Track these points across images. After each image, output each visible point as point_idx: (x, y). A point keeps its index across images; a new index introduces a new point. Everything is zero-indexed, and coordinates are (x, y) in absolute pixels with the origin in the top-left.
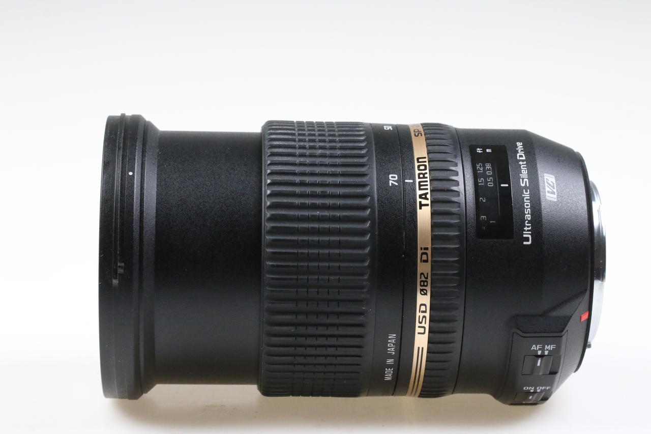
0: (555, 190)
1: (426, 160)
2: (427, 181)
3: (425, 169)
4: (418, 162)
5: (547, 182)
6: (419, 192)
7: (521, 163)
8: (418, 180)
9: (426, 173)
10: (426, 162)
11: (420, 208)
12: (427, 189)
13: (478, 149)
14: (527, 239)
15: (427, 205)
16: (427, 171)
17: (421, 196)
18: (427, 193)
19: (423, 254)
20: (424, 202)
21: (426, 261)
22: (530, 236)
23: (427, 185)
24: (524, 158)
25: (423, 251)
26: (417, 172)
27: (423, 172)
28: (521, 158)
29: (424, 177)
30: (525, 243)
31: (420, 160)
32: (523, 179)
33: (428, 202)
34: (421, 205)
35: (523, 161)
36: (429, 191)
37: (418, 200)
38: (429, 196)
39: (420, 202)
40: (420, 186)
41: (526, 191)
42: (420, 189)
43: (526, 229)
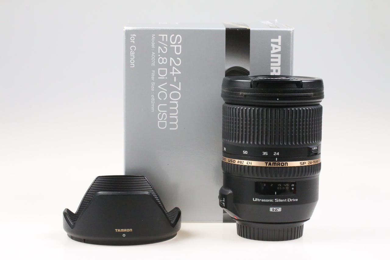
0: (274, 211)
1: (286, 166)
2: (276, 165)
3: (282, 165)
4: (285, 163)
5: (277, 209)
6: (272, 163)
7: (286, 200)
8: (277, 162)
9: (280, 166)
10: (285, 165)
11: (265, 163)
12: (273, 165)
13: (294, 185)
14: (255, 199)
15: (266, 165)
16: (281, 166)
17: (270, 163)
18: (271, 165)
19: (250, 162)
20: (268, 164)
21: (247, 164)
22: (256, 201)
23: (274, 165)
24: (288, 201)
25: (250, 163)
26: (281, 162)
27: (280, 165)
28: (288, 200)
29: (278, 165)
30: (253, 199)
31: (286, 164)
32: (278, 200)
33: (268, 166)
34: (266, 163)
35: (287, 200)
36: (272, 166)
37: (269, 162)
38: (270, 166)
39: (268, 163)
40: (274, 163)
41: (273, 201)
42: (273, 163)
43: (258, 199)
